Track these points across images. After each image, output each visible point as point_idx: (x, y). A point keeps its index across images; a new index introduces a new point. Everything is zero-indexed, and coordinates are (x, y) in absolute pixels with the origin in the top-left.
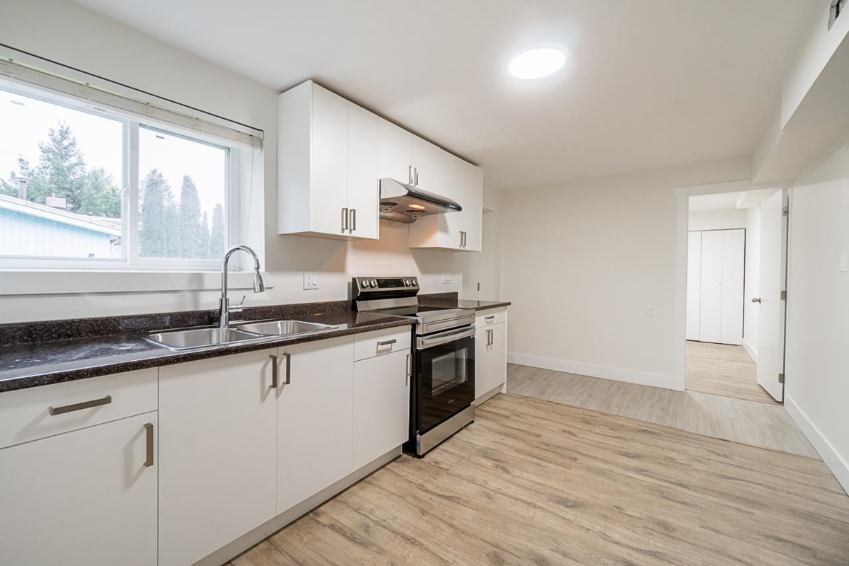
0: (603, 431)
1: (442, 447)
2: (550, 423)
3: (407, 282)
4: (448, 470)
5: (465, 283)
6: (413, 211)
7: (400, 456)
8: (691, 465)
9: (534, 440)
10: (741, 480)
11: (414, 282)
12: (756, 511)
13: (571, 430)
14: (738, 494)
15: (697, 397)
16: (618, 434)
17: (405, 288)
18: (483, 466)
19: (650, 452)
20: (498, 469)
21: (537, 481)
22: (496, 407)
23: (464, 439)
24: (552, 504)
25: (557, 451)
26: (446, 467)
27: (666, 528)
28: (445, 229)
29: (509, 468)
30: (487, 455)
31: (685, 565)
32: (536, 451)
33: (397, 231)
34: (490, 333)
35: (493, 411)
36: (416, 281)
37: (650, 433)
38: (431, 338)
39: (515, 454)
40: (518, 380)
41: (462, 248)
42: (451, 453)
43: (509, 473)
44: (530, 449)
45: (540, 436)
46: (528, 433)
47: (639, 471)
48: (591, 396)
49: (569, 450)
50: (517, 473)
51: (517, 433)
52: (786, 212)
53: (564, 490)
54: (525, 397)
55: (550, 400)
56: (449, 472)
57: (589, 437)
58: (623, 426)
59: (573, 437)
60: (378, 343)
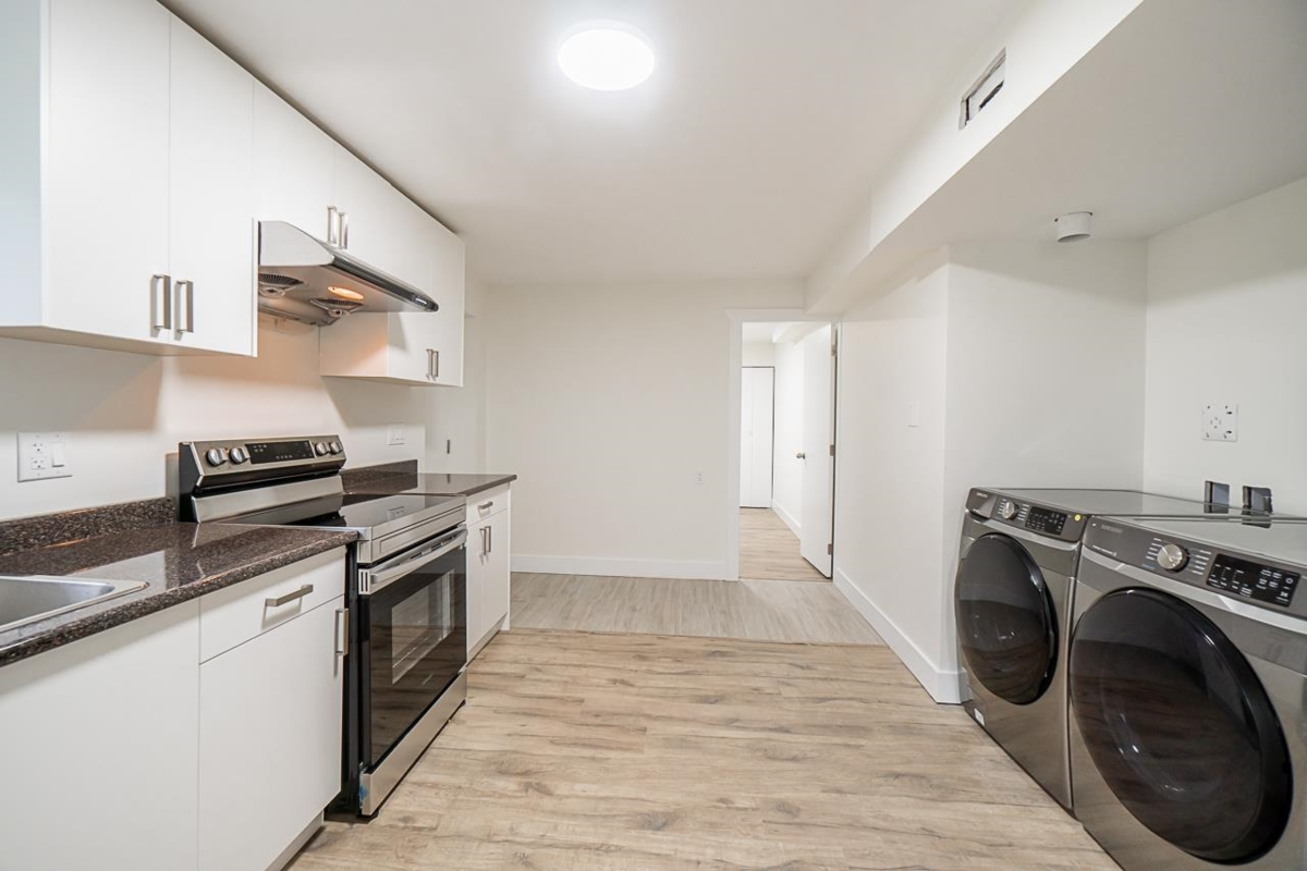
0: (666, 668)
1: (411, 777)
2: (591, 672)
3: (320, 447)
4: (435, 829)
5: (429, 441)
6: (334, 301)
7: (321, 830)
8: (780, 694)
9: (576, 709)
10: (834, 699)
11: (334, 446)
12: (863, 742)
13: (626, 676)
14: (839, 722)
15: (753, 586)
16: (686, 667)
17: (316, 460)
18: (502, 796)
19: (730, 686)
20: (530, 791)
21: (601, 794)
22: (498, 661)
23: (454, 745)
24: (633, 833)
25: (615, 723)
26: (429, 823)
27: (789, 812)
28: (401, 344)
29: (548, 783)
30: (503, 768)
31: (829, 868)
32: (584, 733)
33: (297, 341)
34: (486, 532)
35: (497, 670)
36: (339, 444)
37: (723, 654)
38: (389, 567)
39: (550, 750)
40: (523, 601)
41: (431, 381)
42: (435, 786)
43: (550, 794)
44: (572, 732)
45: (582, 701)
46: (562, 700)
47: (730, 723)
48: (634, 609)
49: (631, 715)
50: (562, 788)
51: (546, 705)
52: (835, 352)
53: (643, 796)
54: (542, 631)
55: (581, 629)
56: (438, 832)
57: (651, 683)
58: (686, 651)
59: (630, 689)
60: (268, 603)
